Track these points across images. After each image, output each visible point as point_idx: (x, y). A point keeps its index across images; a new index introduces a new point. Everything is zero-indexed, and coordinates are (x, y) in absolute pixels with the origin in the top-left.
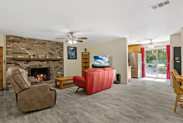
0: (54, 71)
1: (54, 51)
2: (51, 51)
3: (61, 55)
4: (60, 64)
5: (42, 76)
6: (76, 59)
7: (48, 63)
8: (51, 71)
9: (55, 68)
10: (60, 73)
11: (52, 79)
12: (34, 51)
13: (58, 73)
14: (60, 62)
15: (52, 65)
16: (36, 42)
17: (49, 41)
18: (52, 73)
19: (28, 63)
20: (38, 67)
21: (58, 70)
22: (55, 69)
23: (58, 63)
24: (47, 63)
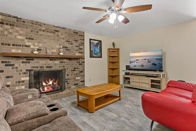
0: (71, 75)
1: (71, 44)
2: (67, 45)
3: (81, 51)
4: (79, 64)
5: (51, 83)
6: (101, 57)
7: (62, 62)
8: (66, 76)
9: (72, 71)
10: (79, 78)
11: (67, 88)
12: (39, 42)
13: (77, 78)
14: (80, 62)
15: (68, 66)
16: (44, 29)
17: (64, 28)
18: (68, 79)
19: (29, 62)
20: (46, 69)
21: (77, 74)
22: (73, 73)
23: (77, 62)
24: (60, 62)
